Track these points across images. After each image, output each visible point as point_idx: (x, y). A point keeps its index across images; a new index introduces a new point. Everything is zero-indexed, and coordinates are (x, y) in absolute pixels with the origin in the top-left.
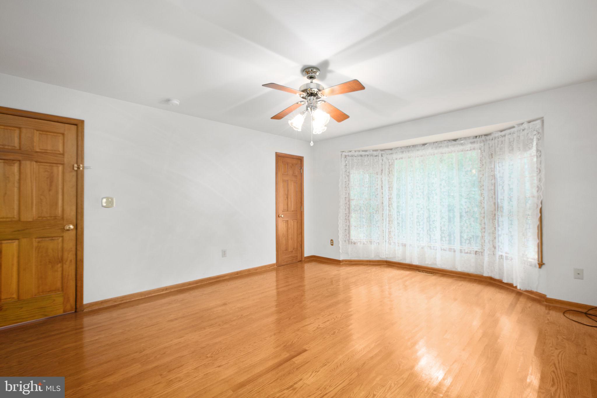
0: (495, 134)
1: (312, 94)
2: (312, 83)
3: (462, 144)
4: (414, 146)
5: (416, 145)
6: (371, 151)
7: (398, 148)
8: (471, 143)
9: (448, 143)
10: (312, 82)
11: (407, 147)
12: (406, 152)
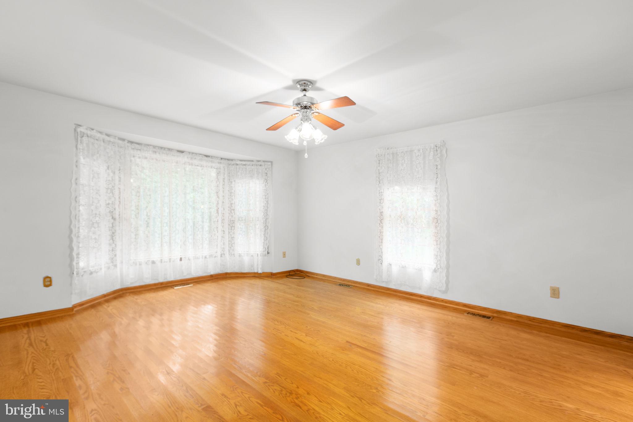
0: (237, 161)
1: (305, 107)
2: (305, 97)
3: (212, 162)
4: (170, 150)
5: (172, 149)
6: (117, 138)
7: (151, 145)
8: (219, 163)
9: (202, 157)
10: (305, 95)
11: (162, 148)
12: (159, 153)
